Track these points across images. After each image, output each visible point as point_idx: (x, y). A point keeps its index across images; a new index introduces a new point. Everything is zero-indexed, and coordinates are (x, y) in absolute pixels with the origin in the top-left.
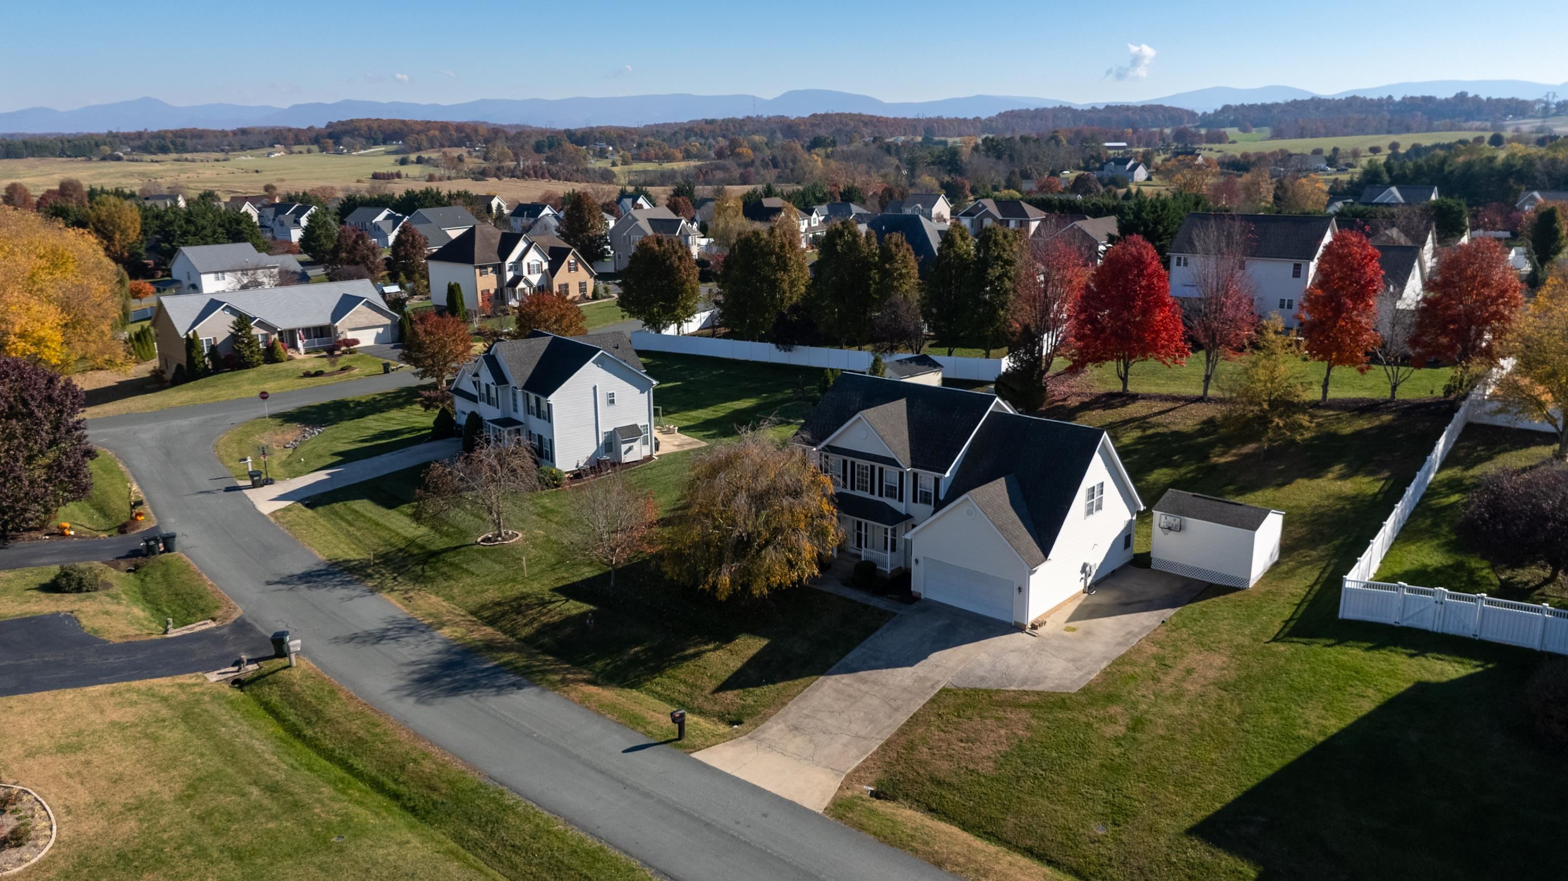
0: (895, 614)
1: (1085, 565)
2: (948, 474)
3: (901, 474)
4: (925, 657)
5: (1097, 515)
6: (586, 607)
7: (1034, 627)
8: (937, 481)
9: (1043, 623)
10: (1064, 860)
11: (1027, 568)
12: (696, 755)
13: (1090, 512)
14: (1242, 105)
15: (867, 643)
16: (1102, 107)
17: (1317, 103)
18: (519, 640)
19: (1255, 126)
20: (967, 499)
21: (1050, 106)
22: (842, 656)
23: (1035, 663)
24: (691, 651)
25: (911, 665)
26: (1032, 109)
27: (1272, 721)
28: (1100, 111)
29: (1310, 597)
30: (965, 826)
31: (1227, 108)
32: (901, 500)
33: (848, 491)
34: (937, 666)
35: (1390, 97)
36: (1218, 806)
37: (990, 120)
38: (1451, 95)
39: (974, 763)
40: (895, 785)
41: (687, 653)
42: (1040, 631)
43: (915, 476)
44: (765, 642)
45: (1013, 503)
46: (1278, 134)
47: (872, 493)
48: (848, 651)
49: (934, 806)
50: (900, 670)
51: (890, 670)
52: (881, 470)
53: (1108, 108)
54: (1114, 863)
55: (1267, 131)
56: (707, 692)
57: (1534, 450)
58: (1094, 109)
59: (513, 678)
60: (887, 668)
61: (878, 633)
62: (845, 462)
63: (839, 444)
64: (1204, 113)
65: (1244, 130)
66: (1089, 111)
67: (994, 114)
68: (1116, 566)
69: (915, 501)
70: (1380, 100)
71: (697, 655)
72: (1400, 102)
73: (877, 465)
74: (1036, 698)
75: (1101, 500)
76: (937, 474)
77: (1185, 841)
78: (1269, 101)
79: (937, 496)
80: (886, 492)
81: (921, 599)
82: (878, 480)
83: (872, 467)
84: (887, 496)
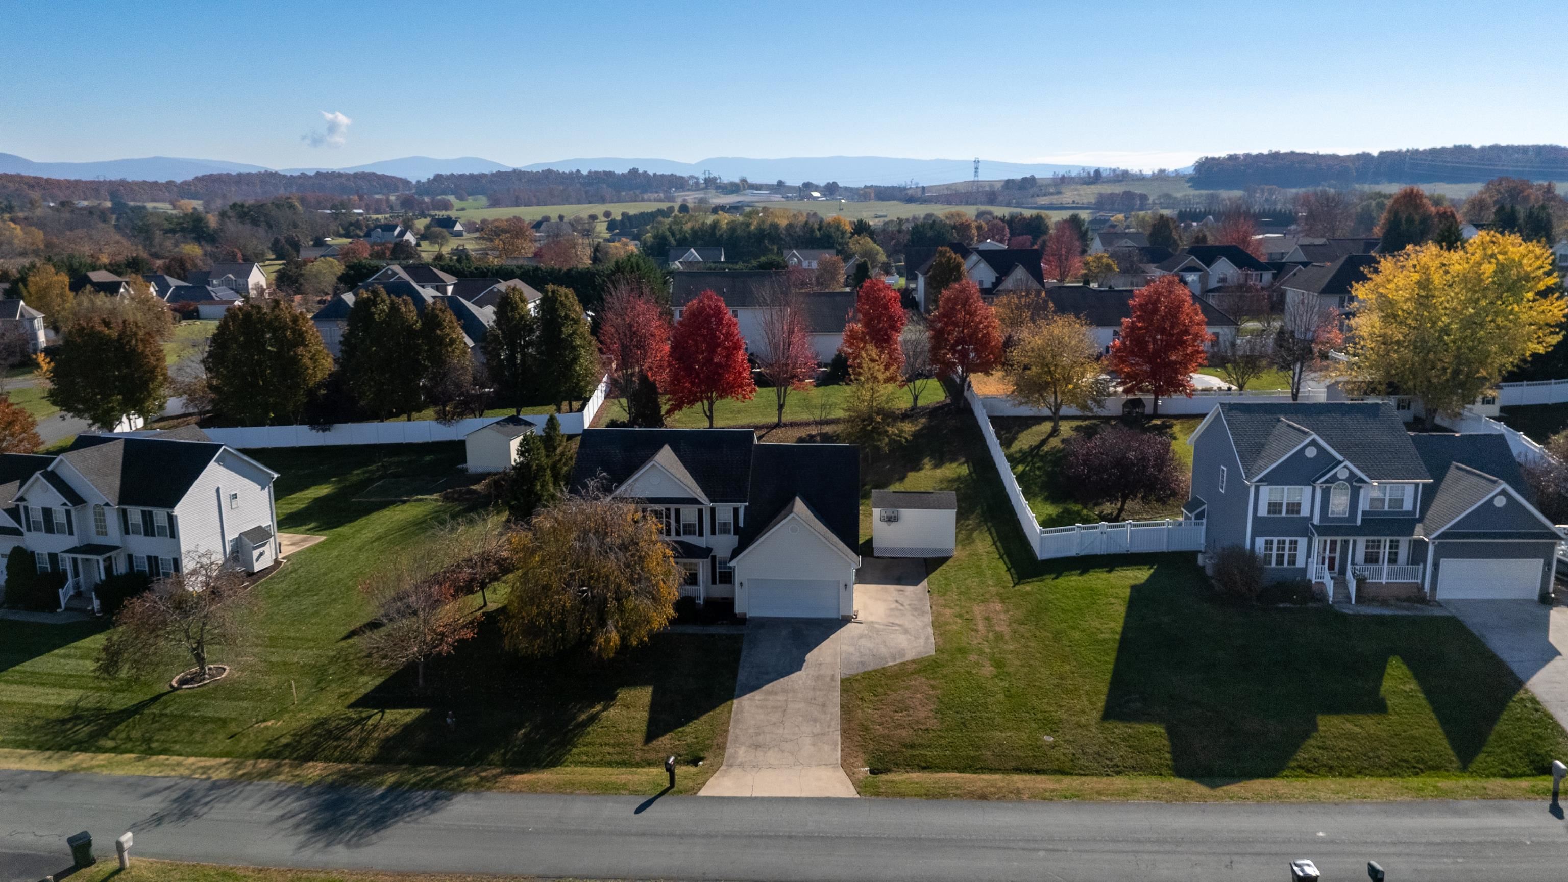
0: (742, 635)
2: (748, 503)
3: (700, 512)
4: (803, 660)
6: (415, 713)
8: (736, 511)
10: (1045, 767)
11: (854, 566)
12: (702, 793)
14: (452, 175)
15: (744, 663)
16: (312, 174)
17: (517, 174)
18: (367, 763)
19: (470, 194)
20: (793, 517)
21: (254, 171)
22: (734, 679)
23: (884, 642)
24: (583, 717)
25: (799, 670)
26: (234, 173)
27: (1076, 635)
28: (310, 177)
29: (1002, 551)
30: (960, 771)
31: (438, 177)
32: (700, 535)
34: (820, 665)
35: (578, 171)
36: (1103, 697)
37: (185, 183)
38: (626, 171)
39: (922, 724)
40: (880, 760)
41: (580, 719)
42: (860, 618)
43: (713, 510)
44: (649, 689)
46: (495, 203)
47: (668, 534)
48: (735, 674)
49: (924, 764)
50: (793, 675)
51: (786, 678)
52: (676, 510)
53: (318, 174)
54: (1077, 756)
55: (483, 200)
56: (639, 746)
57: (1035, 429)
58: (303, 176)
59: (429, 794)
60: (782, 677)
61: (744, 653)
63: (630, 494)
64: (418, 182)
65: (461, 198)
66: (299, 177)
67: (190, 177)
69: (713, 533)
70: (571, 173)
71: (593, 718)
72: (587, 176)
73: (673, 507)
74: (914, 666)
76: (738, 505)
77: (1106, 725)
78: (476, 172)
79: (736, 524)
80: (684, 530)
81: (746, 618)
82: (674, 521)
83: (668, 510)
84: (685, 534)
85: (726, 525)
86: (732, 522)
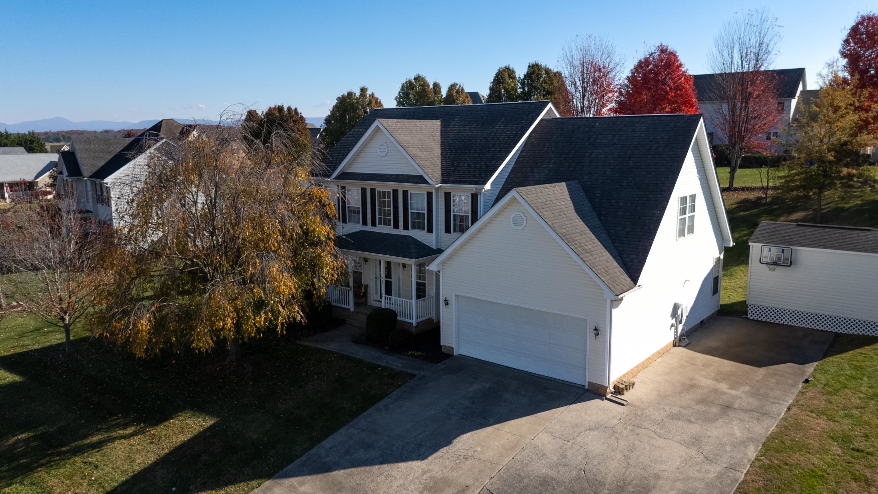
0: (414, 376)
1: (676, 307)
2: (488, 186)
3: (430, 195)
4: (448, 441)
5: (688, 237)
7: (618, 391)
8: (474, 197)
9: (630, 386)
11: (609, 295)
13: (682, 233)
15: (362, 421)
20: (514, 199)
22: (314, 442)
23: (632, 449)
25: (422, 457)
32: (430, 230)
33: (369, 228)
34: (466, 458)
42: (627, 396)
43: (447, 195)
44: (209, 422)
45: (579, 211)
47: (396, 226)
48: (326, 434)
50: (403, 465)
51: (386, 467)
52: (405, 193)
60: (382, 463)
61: (380, 404)
62: (364, 191)
63: (357, 168)
68: (705, 316)
69: (448, 230)
73: (401, 187)
75: (692, 218)
76: (473, 188)
79: (475, 219)
80: (412, 222)
81: (453, 355)
82: (402, 208)
83: (395, 192)
84: (413, 227)
85: (463, 219)
86: (470, 215)
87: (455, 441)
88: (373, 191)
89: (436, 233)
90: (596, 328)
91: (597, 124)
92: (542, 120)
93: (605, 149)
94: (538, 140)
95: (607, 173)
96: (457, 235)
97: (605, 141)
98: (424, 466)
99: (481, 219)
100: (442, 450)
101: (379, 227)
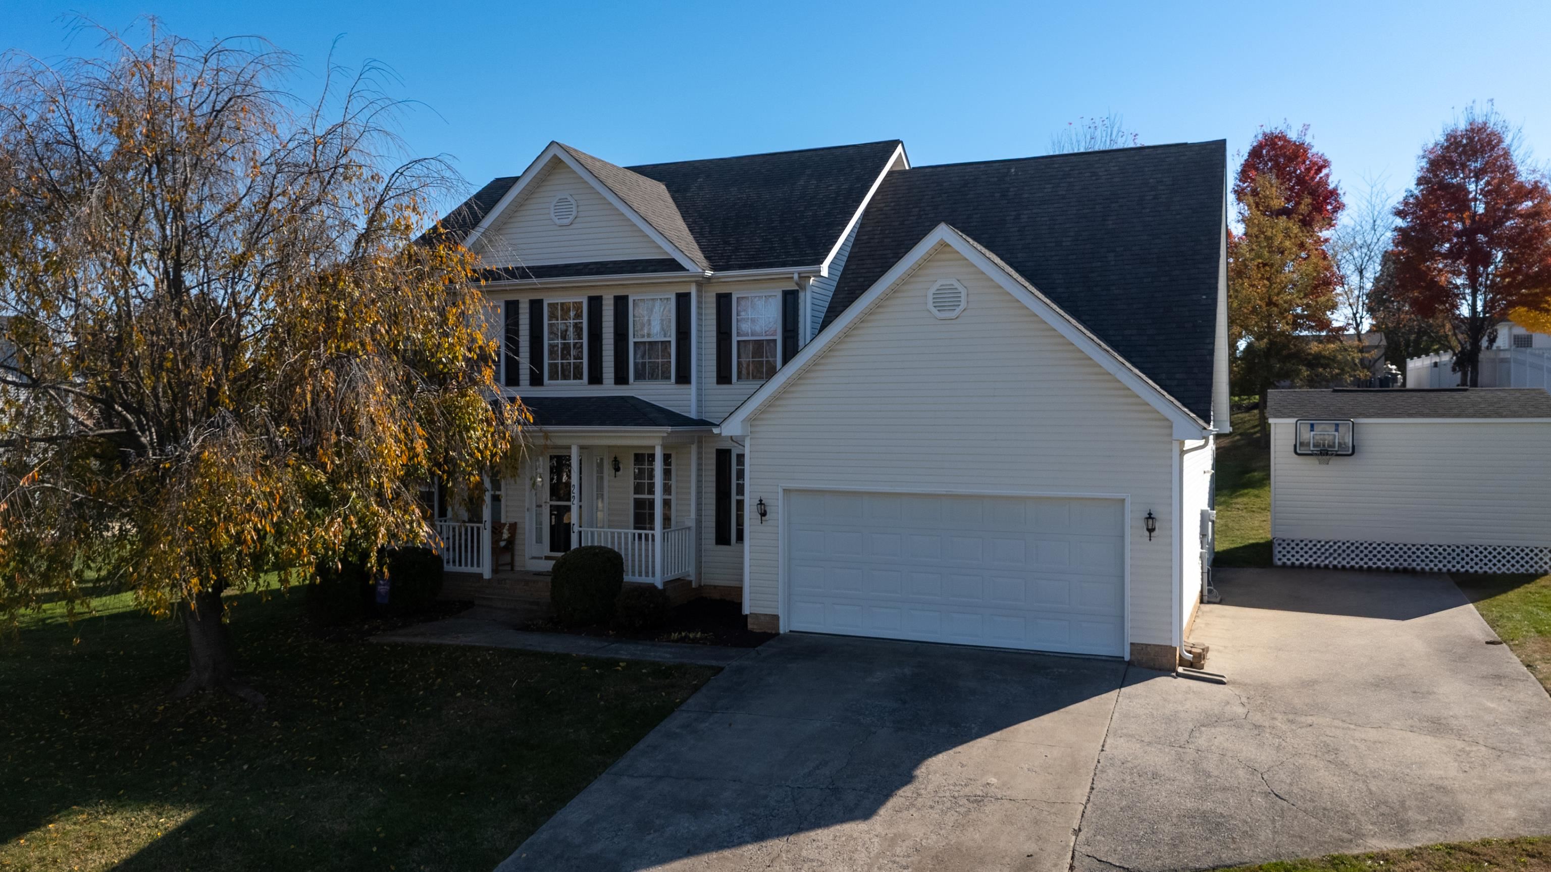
0: (718, 669)
2: (824, 268)
3: (683, 297)
8: (790, 301)
32: (683, 377)
33: (524, 390)
43: (724, 299)
47: (595, 379)
52: (621, 302)
62: (512, 307)
63: (496, 259)
69: (723, 377)
76: (794, 273)
79: (791, 350)
80: (636, 364)
81: (778, 634)
82: (612, 336)
83: (595, 303)
84: (639, 376)
85: (760, 347)
86: (779, 338)
87: (921, 772)
88: (536, 306)
89: (699, 383)
90: (1150, 514)
91: (1013, 170)
92: (890, 173)
93: (1046, 206)
94: (892, 204)
95: (1064, 244)
96: (749, 386)
97: (1040, 195)
98: (879, 829)
99: (807, 349)
100: (901, 792)
101: (550, 385)
